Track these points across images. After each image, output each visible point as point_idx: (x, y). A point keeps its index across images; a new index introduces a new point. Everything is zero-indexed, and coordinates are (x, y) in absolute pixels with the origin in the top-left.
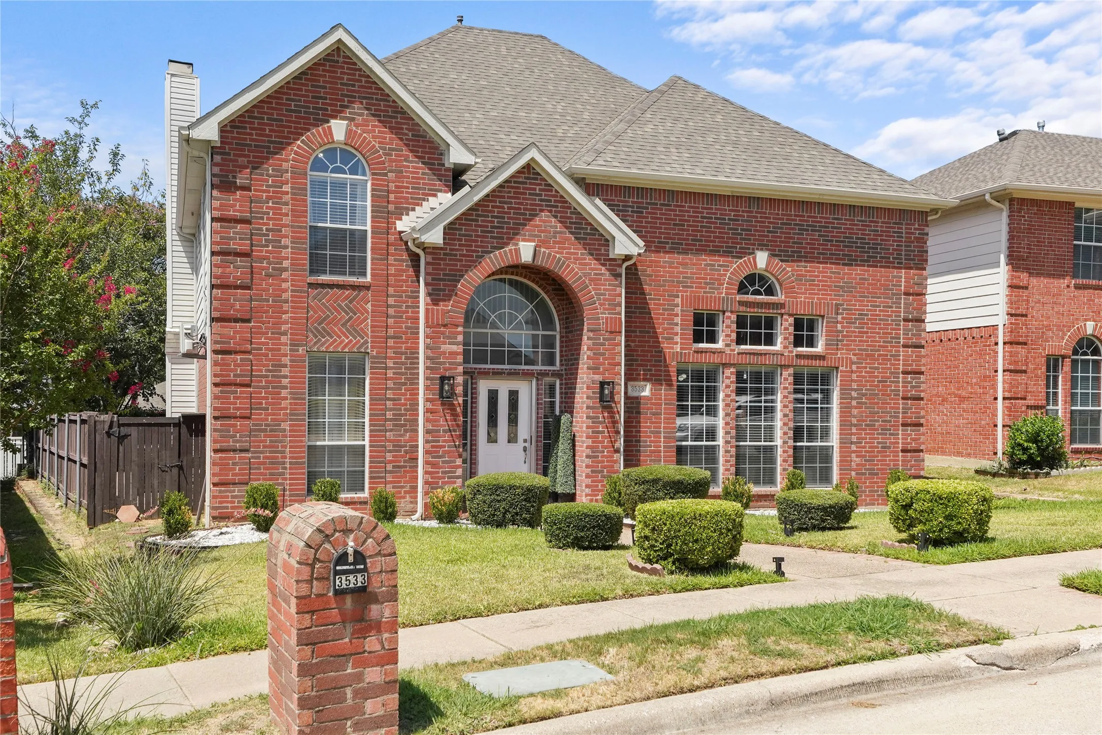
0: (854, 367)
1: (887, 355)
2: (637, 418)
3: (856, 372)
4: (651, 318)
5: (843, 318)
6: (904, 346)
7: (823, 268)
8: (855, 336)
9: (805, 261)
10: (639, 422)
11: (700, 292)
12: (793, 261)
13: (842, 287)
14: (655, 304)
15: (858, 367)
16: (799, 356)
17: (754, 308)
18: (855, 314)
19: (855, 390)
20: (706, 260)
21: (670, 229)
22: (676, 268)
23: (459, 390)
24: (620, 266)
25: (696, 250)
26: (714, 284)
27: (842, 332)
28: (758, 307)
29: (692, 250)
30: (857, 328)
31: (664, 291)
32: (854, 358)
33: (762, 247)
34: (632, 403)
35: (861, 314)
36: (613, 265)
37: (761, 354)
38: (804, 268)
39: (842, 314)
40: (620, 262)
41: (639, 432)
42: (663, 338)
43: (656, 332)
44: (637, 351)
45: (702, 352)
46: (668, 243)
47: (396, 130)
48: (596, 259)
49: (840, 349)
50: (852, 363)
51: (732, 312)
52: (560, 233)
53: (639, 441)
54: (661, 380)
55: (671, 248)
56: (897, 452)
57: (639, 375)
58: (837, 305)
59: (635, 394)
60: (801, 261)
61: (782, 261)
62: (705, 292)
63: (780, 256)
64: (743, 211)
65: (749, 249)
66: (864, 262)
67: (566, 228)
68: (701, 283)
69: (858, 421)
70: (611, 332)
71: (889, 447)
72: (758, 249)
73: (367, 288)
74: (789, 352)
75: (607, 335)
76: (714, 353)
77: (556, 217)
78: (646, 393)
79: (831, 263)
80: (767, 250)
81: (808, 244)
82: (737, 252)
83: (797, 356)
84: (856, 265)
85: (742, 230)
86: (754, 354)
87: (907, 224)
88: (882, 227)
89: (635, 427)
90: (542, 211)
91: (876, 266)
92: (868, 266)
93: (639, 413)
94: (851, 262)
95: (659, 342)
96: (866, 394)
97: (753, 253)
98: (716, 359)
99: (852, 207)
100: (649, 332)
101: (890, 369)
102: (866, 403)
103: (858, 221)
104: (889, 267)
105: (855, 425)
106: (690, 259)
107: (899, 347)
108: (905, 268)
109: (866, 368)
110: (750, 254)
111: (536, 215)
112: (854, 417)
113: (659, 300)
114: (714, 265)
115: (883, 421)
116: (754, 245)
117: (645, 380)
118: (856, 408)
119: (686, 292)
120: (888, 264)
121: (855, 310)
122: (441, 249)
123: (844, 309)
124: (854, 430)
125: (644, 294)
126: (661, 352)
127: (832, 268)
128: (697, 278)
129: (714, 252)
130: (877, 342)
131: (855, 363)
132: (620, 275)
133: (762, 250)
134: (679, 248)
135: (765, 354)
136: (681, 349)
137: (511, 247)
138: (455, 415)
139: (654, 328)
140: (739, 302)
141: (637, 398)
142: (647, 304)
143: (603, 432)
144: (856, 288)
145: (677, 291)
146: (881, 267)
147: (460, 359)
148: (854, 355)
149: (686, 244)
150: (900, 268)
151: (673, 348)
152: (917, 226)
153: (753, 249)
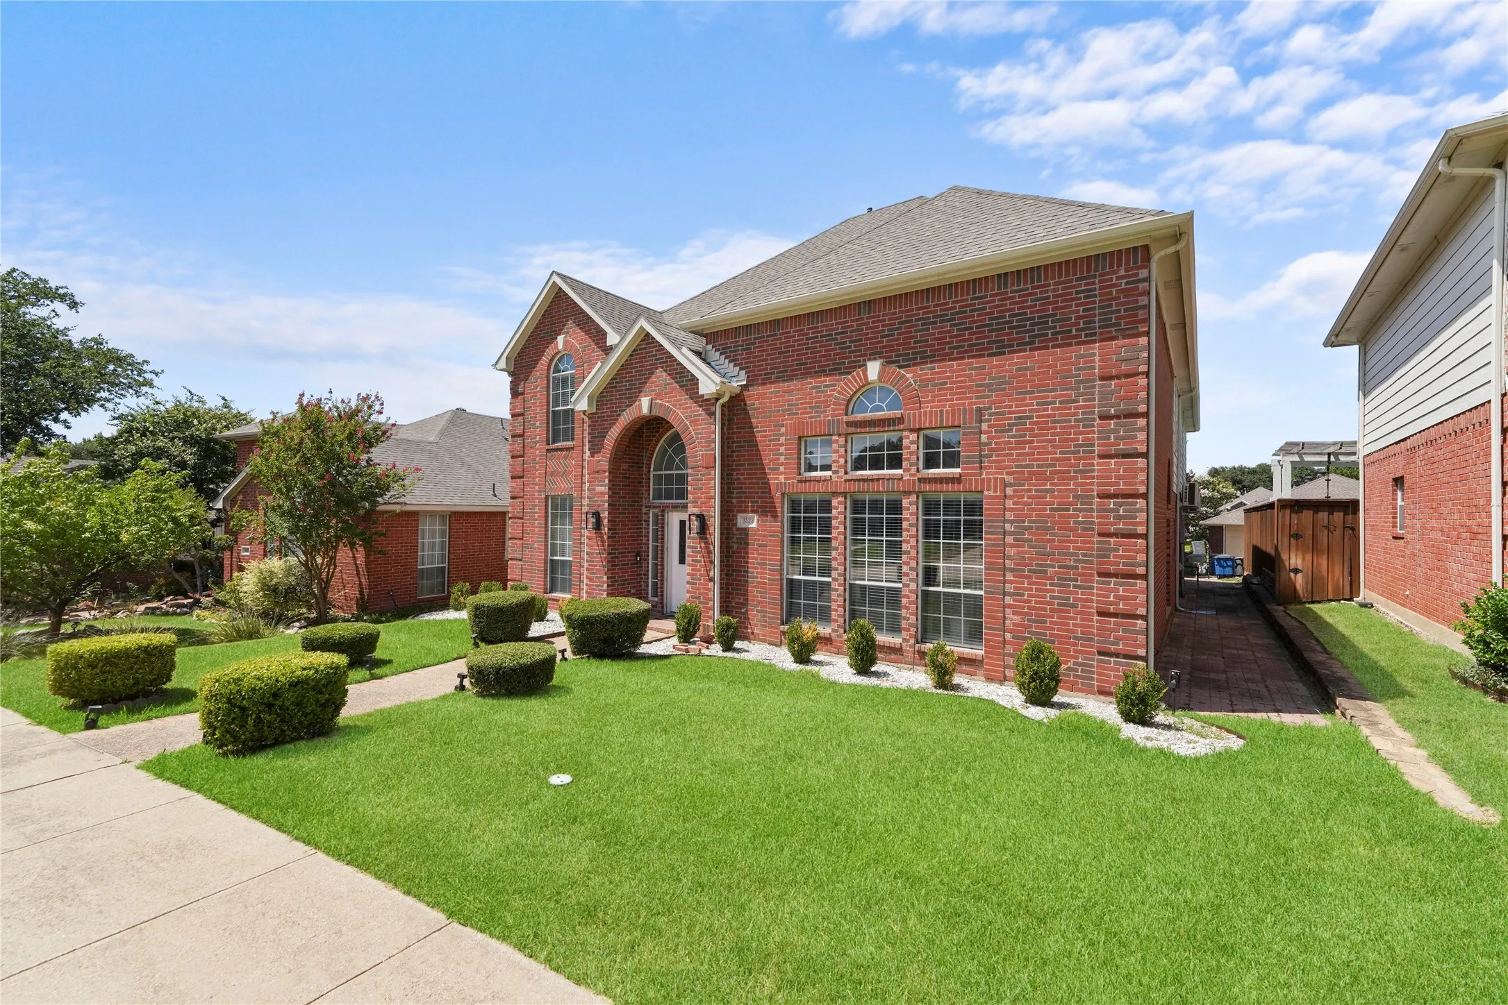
0: (1009, 491)
1: (1068, 471)
2: (744, 548)
3: (1011, 497)
4: (758, 450)
5: (990, 426)
6: (1101, 457)
7: (958, 365)
8: (1010, 449)
9: (932, 362)
10: (747, 553)
11: (805, 418)
12: (915, 365)
13: (988, 385)
14: (762, 436)
15: (1015, 491)
16: (922, 480)
17: (865, 427)
18: (1010, 419)
19: (1012, 522)
20: (811, 383)
21: (776, 358)
22: (782, 396)
23: (605, 522)
24: (714, 405)
25: (801, 374)
26: (819, 407)
27: (989, 444)
28: (870, 426)
29: (797, 375)
30: (1013, 437)
31: (770, 422)
32: (1009, 479)
33: (874, 356)
34: (741, 534)
35: (1020, 418)
36: (707, 403)
37: (872, 480)
38: (928, 370)
39: (989, 420)
40: (713, 401)
41: (747, 562)
42: (769, 469)
43: (762, 464)
44: (745, 483)
45: (810, 481)
46: (773, 373)
47: (588, 332)
48: (696, 402)
49: (986, 468)
50: (1005, 485)
51: (839, 435)
52: (670, 384)
53: (747, 572)
54: (766, 512)
55: (776, 378)
56: (1091, 614)
57: (747, 507)
58: (979, 410)
59: (743, 526)
60: (926, 363)
61: (900, 367)
62: (810, 418)
63: (898, 361)
64: (852, 321)
65: (859, 361)
66: (1022, 346)
67: (673, 379)
68: (806, 408)
69: (1016, 564)
70: (707, 468)
71: (1074, 606)
72: (869, 360)
73: (573, 448)
74: (911, 475)
75: (704, 471)
76: (819, 481)
77: (666, 371)
78: (754, 525)
79: (969, 357)
80: (881, 358)
81: (936, 339)
82: (845, 368)
83: (919, 480)
84: (1010, 352)
85: (850, 342)
86: (864, 480)
87: (1101, 275)
88: (1054, 290)
89: (744, 558)
90: (657, 368)
91: (1047, 348)
92: (1031, 350)
93: (747, 544)
94: (1001, 349)
95: (765, 474)
96: (1031, 528)
97: (865, 365)
98: (821, 487)
99: (1003, 278)
100: (756, 464)
101: (1075, 491)
102: (1031, 540)
103: (1012, 292)
104: (1070, 345)
105: (1012, 570)
106: (795, 385)
107: (1093, 458)
108: (1102, 340)
109: (1030, 491)
110: (860, 366)
111: (652, 373)
112: (1010, 558)
113: (765, 431)
114: (820, 387)
115: (1060, 567)
116: (866, 355)
117: (753, 512)
118: (1012, 546)
119: (792, 419)
120: (1066, 339)
121: (1010, 413)
122: (596, 413)
123: (991, 415)
124: (1009, 576)
125: (752, 427)
126: (768, 483)
127: (972, 363)
128: (802, 404)
129: (821, 372)
130: (1049, 453)
131: (1011, 485)
132: (714, 413)
133: (875, 359)
134: (783, 377)
135: (878, 480)
136: (786, 479)
137: (637, 403)
138: (603, 541)
139: (761, 459)
140: (847, 423)
141: (745, 529)
142: (755, 436)
143: (700, 561)
144: (1009, 383)
145: (783, 420)
146: (1054, 347)
147: (606, 498)
148: (1008, 474)
149: (791, 371)
150: (1094, 342)
151: (778, 479)
152: (1122, 273)
153: (864, 361)
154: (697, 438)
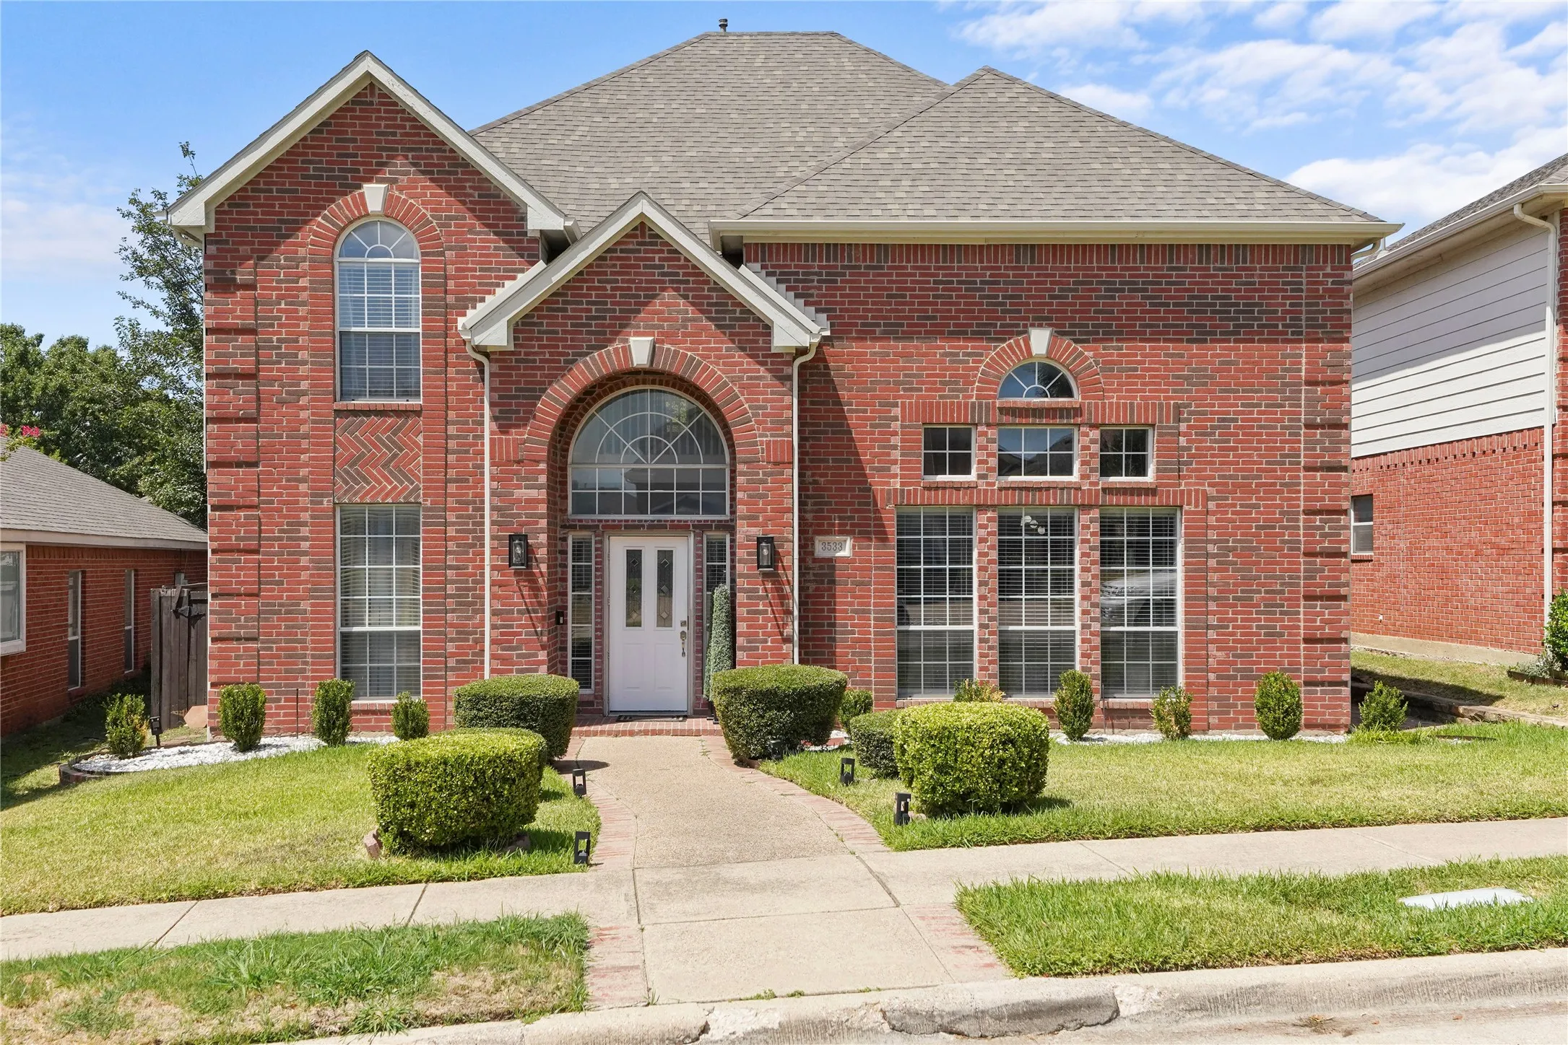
0: (1212, 505)
1: (1274, 484)
2: (830, 589)
3: (1214, 513)
4: (852, 439)
5: (1189, 427)
6: (1307, 469)
7: (1152, 348)
8: (1213, 456)
9: (1118, 340)
10: (834, 596)
11: (934, 397)
12: (1095, 341)
13: (1187, 378)
14: (858, 418)
15: (1218, 506)
16: (1107, 490)
17: (1027, 417)
18: (1212, 420)
19: (1214, 542)
20: (943, 347)
21: (883, 303)
22: (893, 361)
23: (542, 553)
24: (790, 364)
25: (926, 332)
26: (957, 383)
27: (1189, 449)
28: (1034, 416)
29: (920, 333)
30: (1216, 441)
31: (873, 397)
32: (1212, 491)
33: (1040, 322)
34: (822, 568)
35: (1224, 420)
36: (778, 362)
37: (1040, 489)
38: (1115, 350)
39: (1188, 420)
40: (788, 358)
41: (834, 611)
42: (872, 469)
43: (860, 461)
44: (830, 489)
45: (937, 488)
46: (878, 325)
48: (750, 356)
49: (1185, 477)
50: (1207, 498)
51: (988, 425)
52: (694, 320)
53: (834, 625)
54: (869, 533)
55: (885, 332)
56: (1297, 642)
57: (833, 525)
58: (1177, 407)
59: (827, 554)
60: (1112, 340)
61: (1076, 341)
62: (941, 397)
63: (1073, 333)
64: (1006, 268)
65: (1018, 326)
66: (1226, 336)
67: (702, 312)
68: (935, 383)
69: (1219, 592)
70: (776, 464)
71: (1282, 635)
72: (1033, 325)
73: (418, 413)
74: (1092, 484)
75: (770, 468)
76: (958, 489)
77: (685, 297)
78: (846, 552)
79: (1166, 341)
80: (1050, 325)
81: (1124, 312)
82: (996, 333)
83: (1104, 490)
84: (1213, 341)
85: (1004, 297)
86: (1027, 489)
87: (1308, 269)
88: (1261, 276)
89: (828, 603)
90: (663, 289)
91: (1252, 341)
92: (1236, 341)
93: (833, 582)
94: (1202, 335)
95: (865, 475)
96: (1235, 549)
97: (1026, 332)
98: (963, 498)
99: (1204, 249)
100: (848, 461)
101: (1281, 506)
102: (1235, 563)
103: (1215, 269)
104: (1276, 341)
105: (1215, 599)
106: (916, 347)
107: (1299, 470)
108: (1308, 341)
109: (1234, 506)
110: (1019, 333)
111: (654, 297)
112: (1213, 585)
113: (865, 411)
114: (957, 354)
115: (1267, 592)
116: (1027, 319)
117: (841, 533)
118: (1215, 570)
119: (911, 397)
120: (1273, 335)
121: (1212, 413)
122: (512, 353)
123: (1190, 413)
124: (1212, 606)
125: (840, 403)
126: (869, 490)
127: (1168, 348)
128: (928, 376)
129: (959, 333)
130: (1255, 463)
131: (1213, 499)
132: (790, 378)
133: (1040, 326)
134: (897, 332)
135: (1048, 489)
136: (902, 484)
137: (618, 345)
138: (535, 589)
139: (857, 454)
140: (1001, 409)
141: (830, 560)
142: (845, 418)
143: (765, 612)
144: (1212, 377)
145: (895, 397)
146: (1260, 341)
147: (543, 509)
148: (1210, 485)
149: (909, 326)
150: (1300, 341)
151: (888, 484)
152: (1328, 270)
153: (1025, 326)
154: (755, 415)
